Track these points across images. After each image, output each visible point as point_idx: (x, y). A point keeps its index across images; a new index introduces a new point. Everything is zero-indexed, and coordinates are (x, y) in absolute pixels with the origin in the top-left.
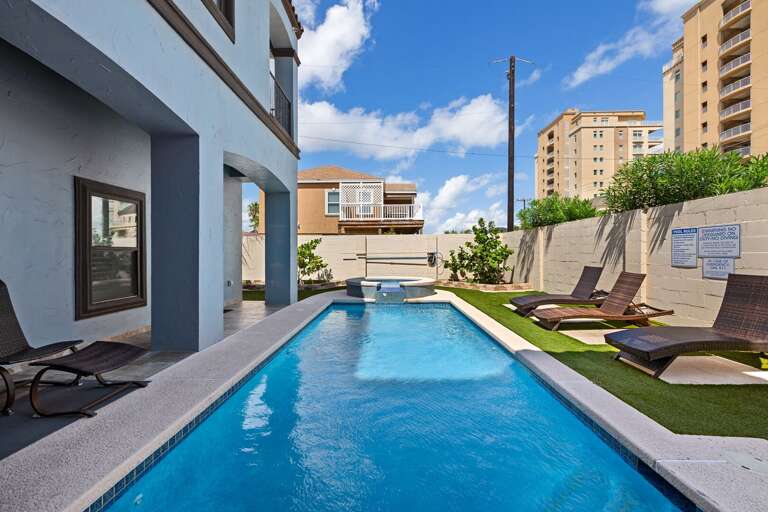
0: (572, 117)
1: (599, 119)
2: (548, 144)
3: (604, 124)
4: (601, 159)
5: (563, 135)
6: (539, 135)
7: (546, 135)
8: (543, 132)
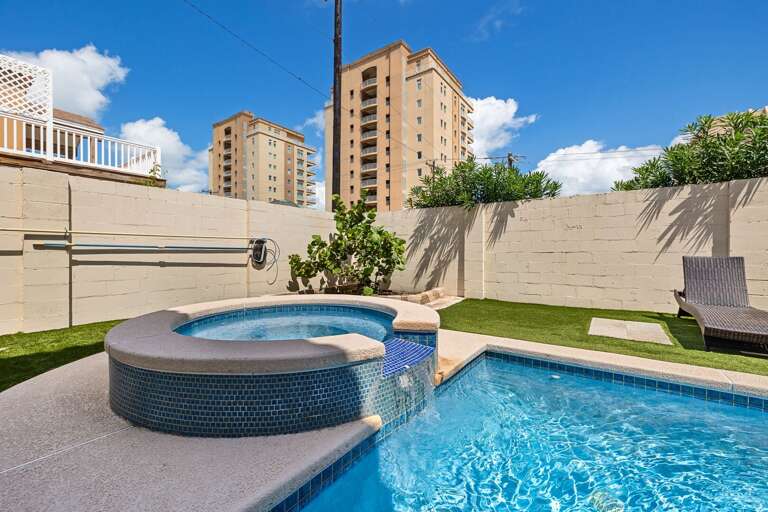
0: (250, 119)
1: (273, 129)
2: (225, 140)
3: (277, 136)
4: (275, 167)
5: (242, 135)
6: (215, 126)
7: (222, 128)
8: (218, 125)
